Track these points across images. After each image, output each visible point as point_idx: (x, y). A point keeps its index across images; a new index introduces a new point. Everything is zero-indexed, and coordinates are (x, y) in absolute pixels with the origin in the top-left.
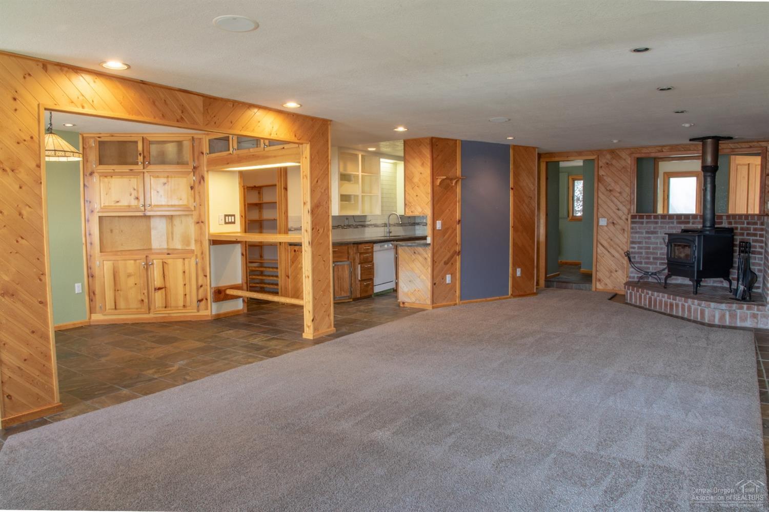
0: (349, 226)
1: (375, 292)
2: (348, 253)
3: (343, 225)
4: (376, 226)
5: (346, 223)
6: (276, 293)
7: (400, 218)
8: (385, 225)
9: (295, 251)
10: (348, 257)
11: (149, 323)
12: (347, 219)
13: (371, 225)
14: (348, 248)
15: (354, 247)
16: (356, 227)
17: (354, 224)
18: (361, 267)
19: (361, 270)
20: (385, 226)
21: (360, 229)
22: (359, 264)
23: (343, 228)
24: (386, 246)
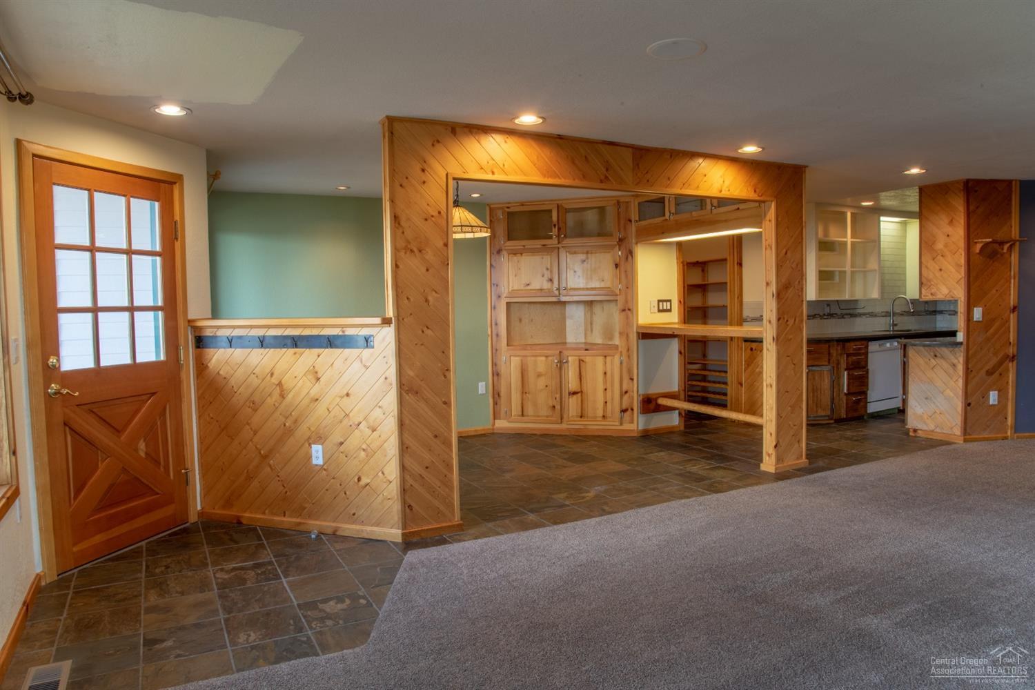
0: (831, 315)
1: (868, 412)
2: (829, 354)
3: (821, 314)
4: (872, 315)
5: (827, 310)
6: (723, 406)
7: (912, 303)
8: (887, 314)
9: (752, 349)
10: (829, 360)
11: (560, 435)
12: (828, 305)
13: (865, 314)
14: (829, 347)
15: (838, 345)
16: (843, 316)
17: (839, 312)
18: (848, 374)
19: (849, 379)
20: (886, 316)
21: (848, 320)
22: (846, 370)
23: (821, 317)
24: (888, 345)
